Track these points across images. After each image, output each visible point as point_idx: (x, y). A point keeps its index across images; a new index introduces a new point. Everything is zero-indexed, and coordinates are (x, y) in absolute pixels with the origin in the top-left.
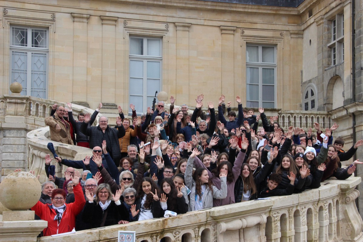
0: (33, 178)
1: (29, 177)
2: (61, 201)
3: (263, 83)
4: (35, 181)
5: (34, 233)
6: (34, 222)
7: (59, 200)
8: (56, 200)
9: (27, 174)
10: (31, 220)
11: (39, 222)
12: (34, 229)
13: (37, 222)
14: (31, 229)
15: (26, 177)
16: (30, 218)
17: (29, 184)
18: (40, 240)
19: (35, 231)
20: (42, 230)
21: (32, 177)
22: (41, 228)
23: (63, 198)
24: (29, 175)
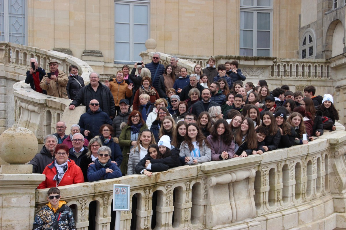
0: (30, 133)
1: (27, 132)
2: (63, 156)
3: (257, 29)
4: (32, 136)
5: (33, 186)
6: (32, 175)
7: (62, 155)
8: (59, 155)
9: (25, 130)
10: (29, 173)
11: (38, 175)
12: (32, 181)
13: (36, 175)
14: (30, 182)
15: (24, 133)
16: (29, 172)
17: (27, 139)
18: (38, 192)
19: (33, 183)
20: (40, 183)
21: (29, 132)
22: (40, 181)
23: (66, 153)
24: (26, 130)
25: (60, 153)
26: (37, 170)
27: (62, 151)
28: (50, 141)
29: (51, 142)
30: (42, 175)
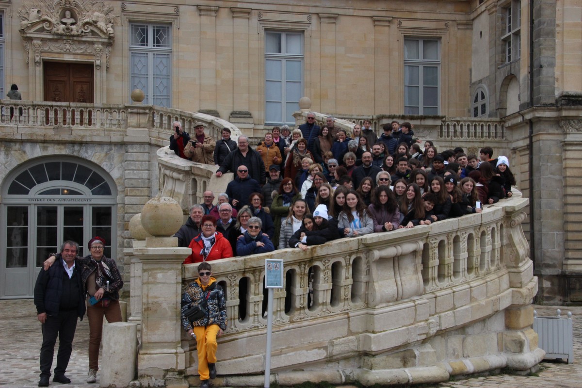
0: (175, 203)
1: (171, 202)
4: (177, 207)
5: (179, 260)
7: (208, 227)
8: (205, 227)
9: (169, 200)
10: (174, 247)
12: (178, 256)
13: (181, 249)
14: (175, 256)
15: (168, 203)
16: (174, 245)
17: (171, 209)
18: (185, 268)
19: (179, 258)
20: (187, 257)
21: (173, 202)
23: (213, 225)
24: (170, 200)
25: (207, 225)
26: (182, 243)
27: (208, 222)
28: (195, 212)
29: (197, 212)
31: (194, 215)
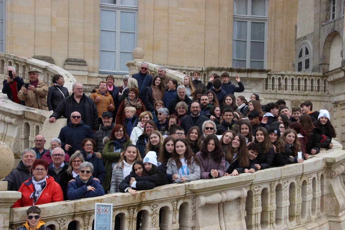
0: (6, 147)
1: (2, 146)
2: (42, 172)
4: (8, 151)
5: (8, 204)
6: (7, 193)
7: (40, 171)
8: (37, 171)
10: (3, 191)
11: (13, 193)
12: (7, 200)
13: (11, 193)
14: (4, 200)
16: (3, 189)
17: (2, 153)
18: (13, 212)
19: (8, 201)
20: (16, 201)
21: (4, 146)
22: (15, 199)
23: (45, 169)
24: (1, 144)
25: (38, 169)
27: (40, 167)
28: (27, 156)
29: (29, 157)
30: (18, 193)
31: (26, 159)
